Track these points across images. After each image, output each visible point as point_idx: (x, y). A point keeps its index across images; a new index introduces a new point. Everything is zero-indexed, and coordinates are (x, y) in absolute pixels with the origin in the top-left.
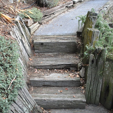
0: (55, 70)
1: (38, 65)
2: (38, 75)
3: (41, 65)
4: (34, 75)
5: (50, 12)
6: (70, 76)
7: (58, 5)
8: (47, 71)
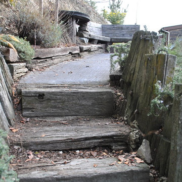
0: (78, 151)
1: (36, 140)
2: (39, 165)
3: (43, 140)
4: (29, 166)
5: (47, 53)
6: (120, 161)
7: (58, 47)
8: (59, 155)
